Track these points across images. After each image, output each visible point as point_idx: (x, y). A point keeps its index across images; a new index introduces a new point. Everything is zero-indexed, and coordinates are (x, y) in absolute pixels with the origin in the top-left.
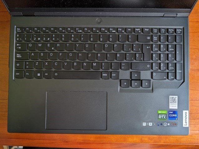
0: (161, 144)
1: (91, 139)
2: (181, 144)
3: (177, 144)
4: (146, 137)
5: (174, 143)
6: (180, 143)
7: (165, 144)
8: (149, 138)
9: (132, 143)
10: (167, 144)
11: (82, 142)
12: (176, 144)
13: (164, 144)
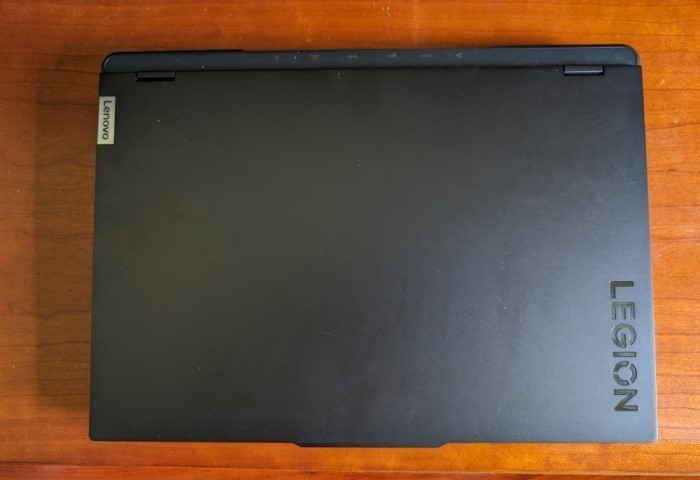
0: (609, 473)
1: (388, 464)
2: (674, 474)
3: (662, 475)
4: (561, 454)
5: (649, 472)
6: (669, 472)
7: (623, 474)
8: (572, 457)
9: (518, 473)
10: (630, 474)
11: (360, 471)
12: (658, 474)
13: (619, 474)
